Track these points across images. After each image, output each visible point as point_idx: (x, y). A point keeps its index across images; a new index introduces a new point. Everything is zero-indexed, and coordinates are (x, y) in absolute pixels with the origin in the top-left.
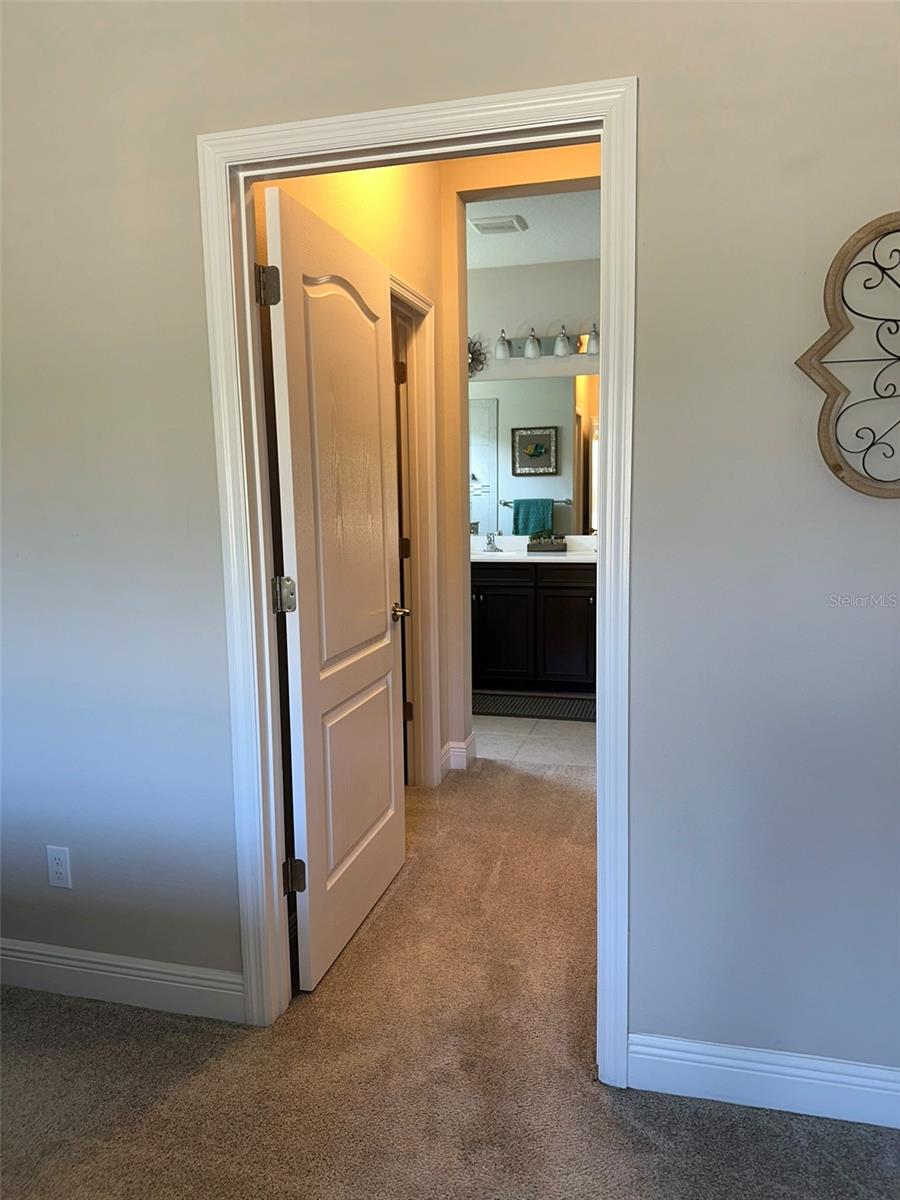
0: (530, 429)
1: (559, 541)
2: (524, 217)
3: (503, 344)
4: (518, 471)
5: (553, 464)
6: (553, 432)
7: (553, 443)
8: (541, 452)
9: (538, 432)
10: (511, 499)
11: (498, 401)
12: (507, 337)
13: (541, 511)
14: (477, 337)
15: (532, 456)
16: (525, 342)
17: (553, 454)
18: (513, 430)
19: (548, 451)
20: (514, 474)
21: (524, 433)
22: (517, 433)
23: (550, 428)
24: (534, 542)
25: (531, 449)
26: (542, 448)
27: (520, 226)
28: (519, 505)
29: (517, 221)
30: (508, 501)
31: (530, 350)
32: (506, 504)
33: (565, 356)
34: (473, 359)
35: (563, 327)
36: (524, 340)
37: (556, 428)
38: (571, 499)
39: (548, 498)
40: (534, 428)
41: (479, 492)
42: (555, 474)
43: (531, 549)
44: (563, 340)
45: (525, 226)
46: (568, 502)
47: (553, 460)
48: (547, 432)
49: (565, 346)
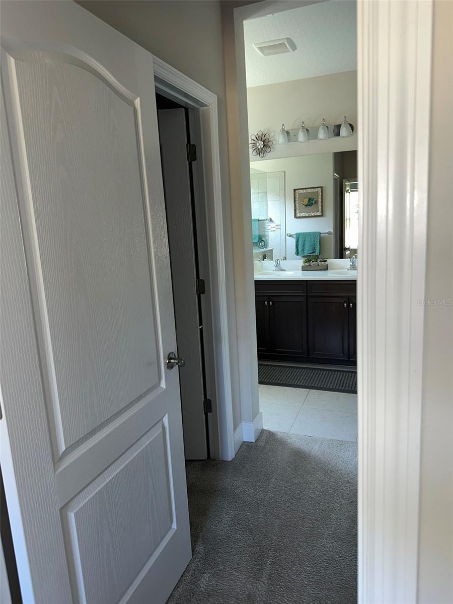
0: (305, 189)
1: (323, 263)
2: (293, 39)
3: (283, 133)
4: (298, 215)
5: (320, 210)
6: (320, 190)
7: (320, 197)
8: (312, 203)
9: (310, 191)
10: (293, 233)
11: (285, 173)
12: (286, 129)
13: (312, 240)
14: (267, 130)
15: (306, 206)
16: (299, 131)
17: (320, 203)
18: (295, 190)
19: (316, 202)
20: (296, 217)
21: (302, 191)
22: (297, 192)
23: (318, 187)
24: (307, 264)
25: (306, 201)
26: (313, 201)
27: (291, 47)
28: (298, 237)
29: (288, 42)
30: (292, 234)
31: (301, 136)
32: (291, 236)
33: (325, 139)
34: (264, 146)
35: (324, 119)
36: (298, 129)
37: (321, 188)
38: (332, 231)
39: (318, 231)
40: (308, 188)
41: (274, 229)
42: (322, 216)
43: (304, 269)
44: (323, 128)
45: (294, 47)
46: (329, 233)
47: (320, 207)
48: (316, 190)
49: (325, 132)
